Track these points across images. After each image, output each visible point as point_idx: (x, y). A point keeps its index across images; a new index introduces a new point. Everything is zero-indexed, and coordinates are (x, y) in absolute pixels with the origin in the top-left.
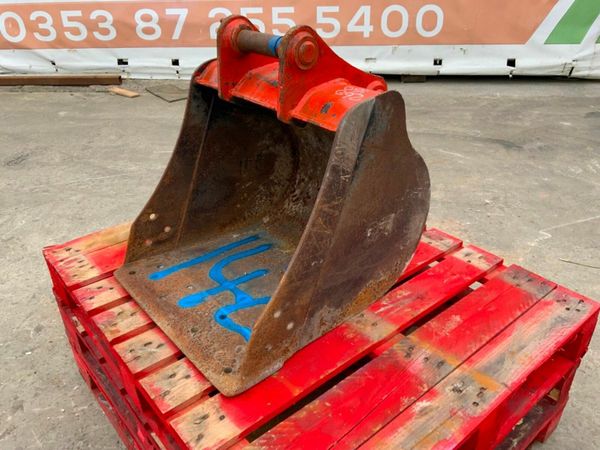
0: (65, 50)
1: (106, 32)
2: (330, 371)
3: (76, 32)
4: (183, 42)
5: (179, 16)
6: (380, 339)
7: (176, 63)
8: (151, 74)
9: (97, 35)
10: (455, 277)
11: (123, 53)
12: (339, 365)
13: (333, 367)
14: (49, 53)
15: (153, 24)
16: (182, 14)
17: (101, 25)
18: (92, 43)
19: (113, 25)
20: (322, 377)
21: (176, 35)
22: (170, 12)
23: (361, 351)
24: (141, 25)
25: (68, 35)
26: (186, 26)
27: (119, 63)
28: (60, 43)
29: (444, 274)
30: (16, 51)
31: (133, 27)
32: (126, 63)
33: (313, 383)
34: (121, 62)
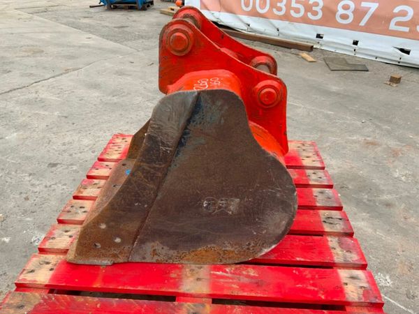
0: (287, 22)
1: (315, 13)
2: (129, 288)
3: (297, 11)
4: (367, 29)
5: (370, 8)
6: (187, 292)
7: (356, 43)
8: (336, 48)
9: (309, 15)
10: (312, 288)
11: (321, 30)
12: (140, 288)
13: (134, 287)
14: (277, 23)
15: (349, 13)
16: (374, 7)
17: (314, 8)
18: (305, 20)
19: (321, 9)
20: (120, 288)
21: (363, 23)
22: (364, 4)
23: (164, 290)
24: (341, 11)
25: (292, 12)
26: (374, 16)
27: (317, 37)
28: (287, 17)
29: (308, 279)
30: (261, 19)
31: (334, 13)
32: (322, 38)
33: (111, 287)
34: (319, 36)
